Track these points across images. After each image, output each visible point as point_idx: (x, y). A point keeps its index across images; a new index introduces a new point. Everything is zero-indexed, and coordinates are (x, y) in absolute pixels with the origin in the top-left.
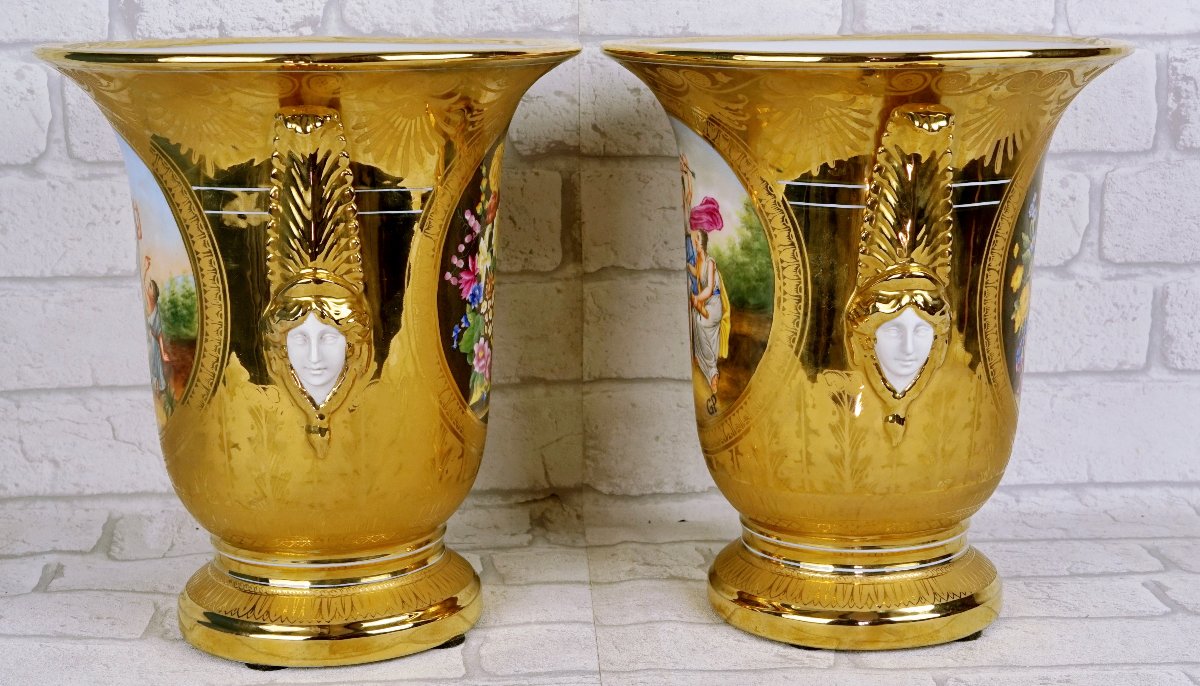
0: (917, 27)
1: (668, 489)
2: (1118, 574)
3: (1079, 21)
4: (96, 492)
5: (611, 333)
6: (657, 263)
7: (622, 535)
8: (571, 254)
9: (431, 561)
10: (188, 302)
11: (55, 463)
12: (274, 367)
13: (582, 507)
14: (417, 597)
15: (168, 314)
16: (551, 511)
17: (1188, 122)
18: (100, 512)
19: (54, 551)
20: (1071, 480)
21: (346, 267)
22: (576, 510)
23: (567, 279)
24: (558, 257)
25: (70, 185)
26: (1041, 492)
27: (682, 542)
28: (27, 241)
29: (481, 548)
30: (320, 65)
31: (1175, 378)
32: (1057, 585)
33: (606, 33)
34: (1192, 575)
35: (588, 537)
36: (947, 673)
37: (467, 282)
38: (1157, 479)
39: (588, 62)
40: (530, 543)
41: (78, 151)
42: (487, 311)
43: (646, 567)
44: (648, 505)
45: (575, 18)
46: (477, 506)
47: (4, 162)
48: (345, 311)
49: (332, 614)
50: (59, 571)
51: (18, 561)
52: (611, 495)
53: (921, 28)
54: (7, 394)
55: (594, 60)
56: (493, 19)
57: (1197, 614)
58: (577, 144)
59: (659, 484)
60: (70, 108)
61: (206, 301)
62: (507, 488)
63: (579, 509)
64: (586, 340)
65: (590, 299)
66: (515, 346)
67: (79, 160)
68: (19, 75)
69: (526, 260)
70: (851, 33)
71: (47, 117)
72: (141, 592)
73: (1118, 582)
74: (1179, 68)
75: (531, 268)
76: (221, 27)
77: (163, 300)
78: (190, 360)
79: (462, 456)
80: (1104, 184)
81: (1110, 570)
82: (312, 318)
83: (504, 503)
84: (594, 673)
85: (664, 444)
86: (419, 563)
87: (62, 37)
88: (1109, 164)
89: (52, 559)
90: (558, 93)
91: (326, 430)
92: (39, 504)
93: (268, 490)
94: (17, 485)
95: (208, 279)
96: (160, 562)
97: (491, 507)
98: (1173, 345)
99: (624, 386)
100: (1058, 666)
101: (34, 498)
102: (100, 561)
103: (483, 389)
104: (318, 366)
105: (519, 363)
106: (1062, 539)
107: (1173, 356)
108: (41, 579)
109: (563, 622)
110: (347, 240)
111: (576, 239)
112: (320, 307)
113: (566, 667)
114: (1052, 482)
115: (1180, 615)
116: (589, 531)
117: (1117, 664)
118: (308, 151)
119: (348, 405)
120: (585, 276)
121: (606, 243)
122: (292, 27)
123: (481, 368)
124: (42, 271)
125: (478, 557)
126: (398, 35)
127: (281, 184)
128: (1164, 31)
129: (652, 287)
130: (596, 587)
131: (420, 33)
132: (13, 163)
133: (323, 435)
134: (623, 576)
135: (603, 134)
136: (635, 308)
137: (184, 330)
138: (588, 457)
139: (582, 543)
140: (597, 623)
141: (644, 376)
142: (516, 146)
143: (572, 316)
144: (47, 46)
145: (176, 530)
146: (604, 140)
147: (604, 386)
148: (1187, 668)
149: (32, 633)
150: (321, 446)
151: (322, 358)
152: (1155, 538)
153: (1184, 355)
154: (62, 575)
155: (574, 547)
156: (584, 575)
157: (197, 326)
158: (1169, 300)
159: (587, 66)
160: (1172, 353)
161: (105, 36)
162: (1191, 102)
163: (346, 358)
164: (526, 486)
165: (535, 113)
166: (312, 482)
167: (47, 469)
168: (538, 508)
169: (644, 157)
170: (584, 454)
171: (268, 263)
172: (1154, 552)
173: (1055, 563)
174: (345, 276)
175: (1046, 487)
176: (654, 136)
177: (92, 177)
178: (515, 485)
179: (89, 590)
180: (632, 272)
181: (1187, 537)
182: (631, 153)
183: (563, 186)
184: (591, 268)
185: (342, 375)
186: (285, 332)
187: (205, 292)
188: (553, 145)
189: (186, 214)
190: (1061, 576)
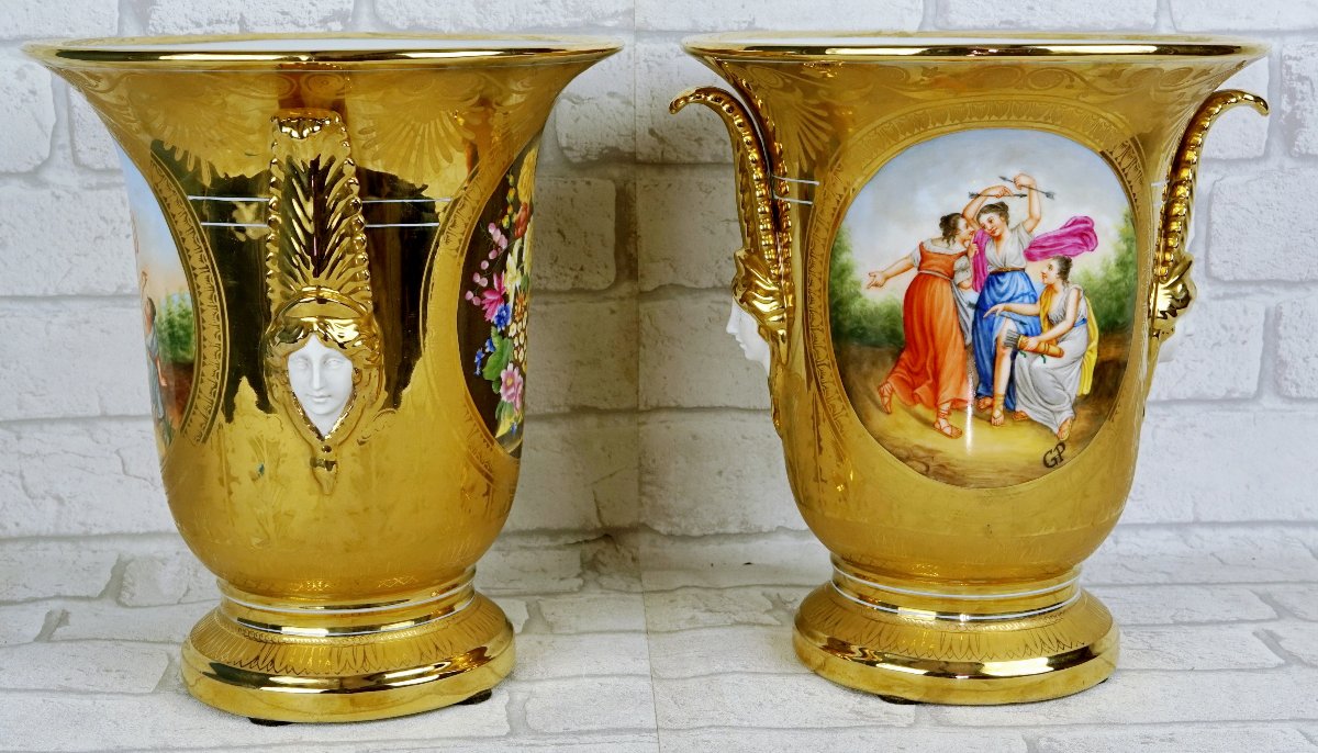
0: (1006, 22)
1: (733, 529)
2: (1226, 622)
3: (1184, 16)
4: (104, 531)
5: (670, 357)
6: (720, 281)
7: (681, 580)
8: (627, 272)
9: (458, 608)
10: (185, 322)
11: (60, 500)
12: (276, 394)
13: (638, 549)
14: (437, 648)
15: (165, 335)
16: (603, 553)
17: (1303, 126)
18: (109, 553)
19: (58, 597)
20: (1174, 520)
21: (352, 285)
22: (631, 552)
23: (622, 298)
24: (611, 275)
25: (76, 195)
26: (1142, 532)
27: (747, 586)
28: (28, 257)
29: (525, 594)
30: (320, 63)
31: (1289, 407)
32: (1159, 634)
33: (664, 28)
34: (1307, 623)
35: (644, 582)
36: (1040, 731)
37: (492, 303)
38: (1269, 518)
39: (645, 61)
40: (581, 588)
41: (86, 157)
42: (517, 335)
43: (708, 615)
44: (711, 547)
45: (631, 12)
46: (522, 548)
47: (4, 170)
48: (350, 333)
49: (342, 665)
50: (64, 618)
51: (19, 607)
52: (670, 536)
53: (1011, 23)
54: (7, 424)
55: (652, 58)
56: (540, 13)
57: (1313, 666)
58: (632, 150)
59: (723, 523)
60: (76, 110)
61: (204, 321)
62: (556, 528)
63: (634, 550)
64: (641, 365)
65: (647, 320)
66: (565, 372)
67: (85, 168)
68: (20, 75)
69: (576, 277)
70: (933, 29)
71: (50, 121)
72: (154, 642)
73: (1226, 632)
74: (1294, 66)
75: (582, 286)
76: (242, 22)
77: (160, 319)
78: (188, 384)
79: (487, 493)
80: (1211, 195)
81: (1218, 618)
82: (314, 340)
83: (552, 544)
84: (650, 731)
85: (728, 479)
86: (445, 609)
87: (67, 33)
88: (1216, 172)
89: (56, 605)
90: (612, 94)
91: (333, 463)
92: (41, 545)
93: (271, 528)
94: (17, 524)
95: (204, 298)
96: (175, 608)
97: (538, 548)
98: (1287, 371)
99: (683, 415)
100: (1162, 724)
101: (37, 538)
102: (108, 608)
103: (513, 420)
104: (321, 393)
105: (569, 390)
106: (1166, 584)
107: (1286, 383)
108: (44, 627)
109: (618, 675)
110: (353, 255)
111: (631, 255)
112: (324, 329)
113: (620, 724)
114: (1154, 522)
115: (1294, 669)
116: (645, 575)
117: (1226, 721)
118: (309, 157)
119: (358, 435)
120: (642, 296)
121: (664, 259)
122: (320, 22)
123: (509, 397)
124: (46, 290)
125: (524, 603)
126: (436, 30)
127: (279, 193)
128: (1276, 27)
129: (715, 306)
130: (653, 636)
131: (460, 29)
132: (13, 171)
133: (329, 470)
134: (682, 624)
135: (662, 140)
136: (697, 330)
137: (181, 353)
138: (643, 494)
139: (637, 587)
140: (654, 676)
141: (707, 404)
142: (566, 152)
143: (627, 340)
144: (36, 42)
145: (191, 573)
146: (661, 146)
147: (663, 416)
148: (1304, 727)
149: (33, 687)
150: (328, 482)
151: (325, 385)
152: (1267, 583)
153: (1298, 381)
154: (67, 623)
155: (627, 592)
156: (640, 624)
157: (194, 348)
158: (1283, 322)
159: (643, 64)
160: (1286, 379)
161: (114, 32)
162: (1306, 104)
163: (354, 385)
164: (576, 525)
165: (587, 117)
166: (317, 519)
167: (51, 506)
168: (589, 550)
169: (706, 165)
170: (640, 490)
171: (268, 280)
172: (1266, 598)
173: (1158, 610)
174: (352, 296)
175: (1147, 527)
176: (717, 142)
177: (100, 187)
178: (565, 524)
179: (97, 639)
180: (692, 290)
181: (1302, 582)
182: (691, 160)
183: (617, 197)
184: (648, 287)
185: (349, 403)
186: (286, 356)
187: (203, 311)
188: (606, 151)
189: (182, 226)
190: (1163, 625)
